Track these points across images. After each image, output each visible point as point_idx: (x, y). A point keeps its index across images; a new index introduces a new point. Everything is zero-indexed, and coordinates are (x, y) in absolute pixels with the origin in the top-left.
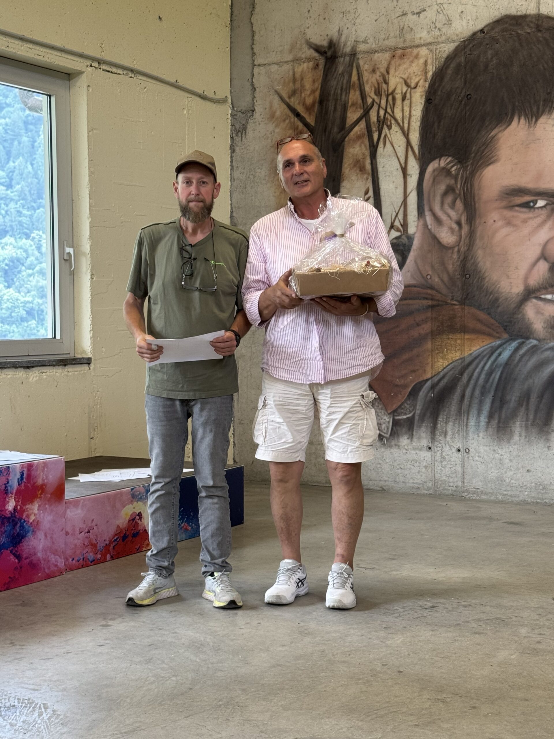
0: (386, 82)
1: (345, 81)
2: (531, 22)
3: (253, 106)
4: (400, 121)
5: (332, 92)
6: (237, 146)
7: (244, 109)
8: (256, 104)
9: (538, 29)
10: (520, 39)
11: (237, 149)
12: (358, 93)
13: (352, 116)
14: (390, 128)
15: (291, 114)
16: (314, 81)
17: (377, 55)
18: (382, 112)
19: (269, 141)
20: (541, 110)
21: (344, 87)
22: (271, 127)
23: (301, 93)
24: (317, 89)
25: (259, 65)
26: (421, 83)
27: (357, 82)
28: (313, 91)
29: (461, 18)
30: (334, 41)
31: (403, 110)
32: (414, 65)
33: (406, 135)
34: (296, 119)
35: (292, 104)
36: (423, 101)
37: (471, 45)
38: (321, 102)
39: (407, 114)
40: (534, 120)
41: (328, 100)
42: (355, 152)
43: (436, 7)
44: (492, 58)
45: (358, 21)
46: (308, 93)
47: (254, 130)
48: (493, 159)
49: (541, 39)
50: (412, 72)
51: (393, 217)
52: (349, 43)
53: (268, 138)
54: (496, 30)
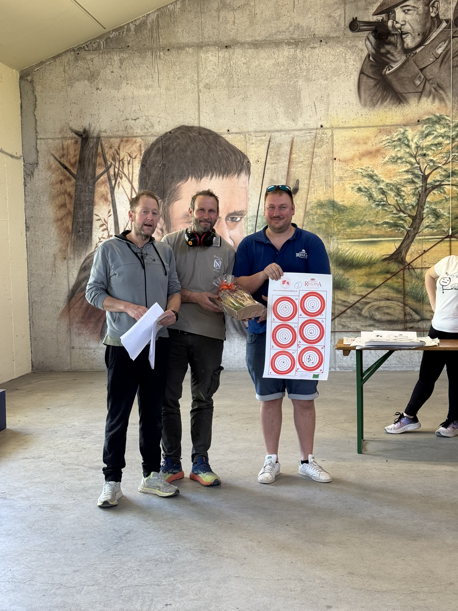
0: (118, 154)
1: (94, 151)
2: (196, 130)
3: (37, 161)
4: (127, 175)
5: (87, 157)
6: (28, 183)
7: (31, 162)
8: (39, 160)
9: (200, 134)
10: (190, 138)
11: (28, 185)
12: (102, 158)
13: (99, 171)
14: (121, 178)
15: (61, 167)
16: (75, 150)
17: (112, 139)
18: (116, 170)
19: (48, 181)
20: (203, 174)
21: (94, 155)
22: (49, 173)
23: (67, 156)
24: (77, 155)
25: (40, 139)
26: (138, 156)
27: (101, 153)
28: (75, 156)
29: (159, 125)
30: (87, 130)
31: (128, 169)
32: (134, 146)
33: (131, 183)
34: (65, 170)
35: (62, 162)
36: (140, 165)
37: (165, 139)
38: (80, 161)
39: (131, 171)
40: (199, 179)
41: (84, 161)
42: (102, 190)
43: (145, 118)
44: (176, 146)
45: (101, 120)
46: (72, 156)
47: (38, 175)
48: (179, 198)
49: (201, 139)
50: (133, 150)
51: (125, 226)
52: (96, 132)
53: (47, 180)
54: (178, 132)
